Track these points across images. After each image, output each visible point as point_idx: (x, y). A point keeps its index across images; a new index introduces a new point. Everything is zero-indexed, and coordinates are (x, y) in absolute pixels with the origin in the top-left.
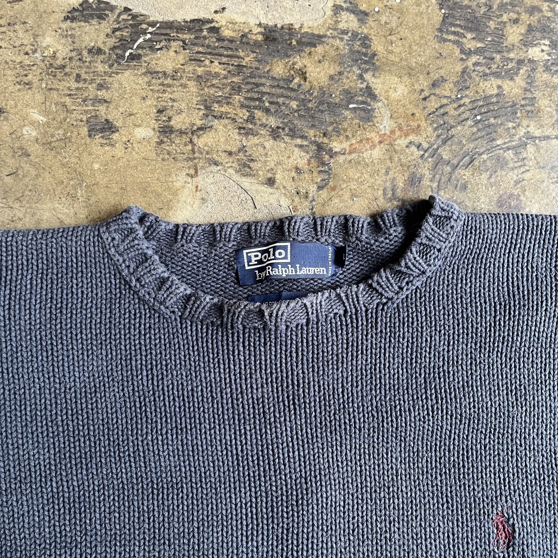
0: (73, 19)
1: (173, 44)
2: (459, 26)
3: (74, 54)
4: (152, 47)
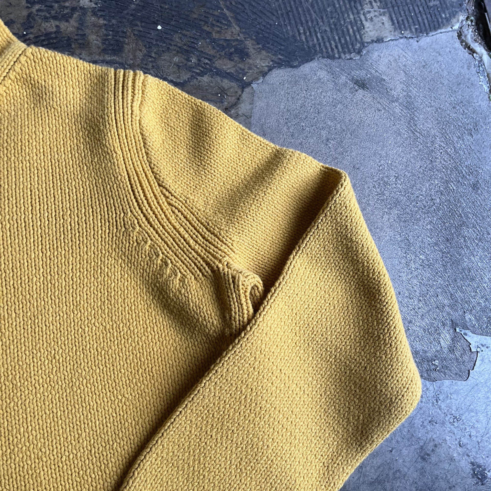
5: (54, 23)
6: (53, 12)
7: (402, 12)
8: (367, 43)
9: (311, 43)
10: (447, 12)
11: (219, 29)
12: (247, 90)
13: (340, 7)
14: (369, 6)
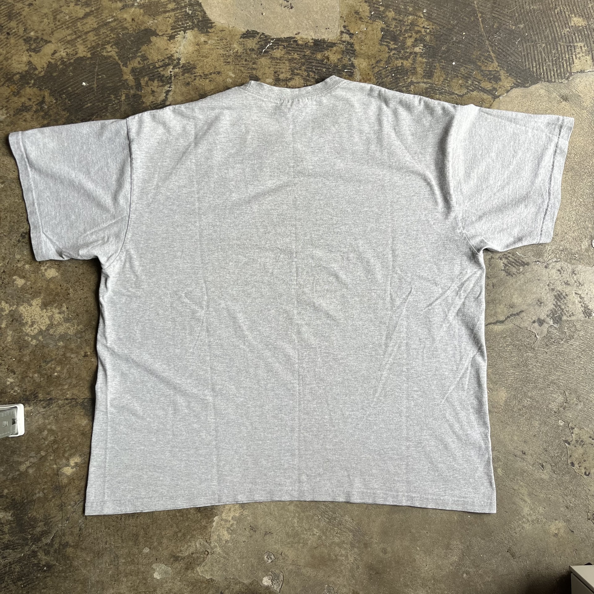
0: (244, 38)
1: (280, 47)
2: (388, 39)
3: (244, 51)
4: (272, 48)
5: (401, 61)
6: (401, 55)
8: (574, 73)
9: (538, 73)
11: (486, 64)
12: (497, 100)
13: (561, 50)
14: (580, 49)
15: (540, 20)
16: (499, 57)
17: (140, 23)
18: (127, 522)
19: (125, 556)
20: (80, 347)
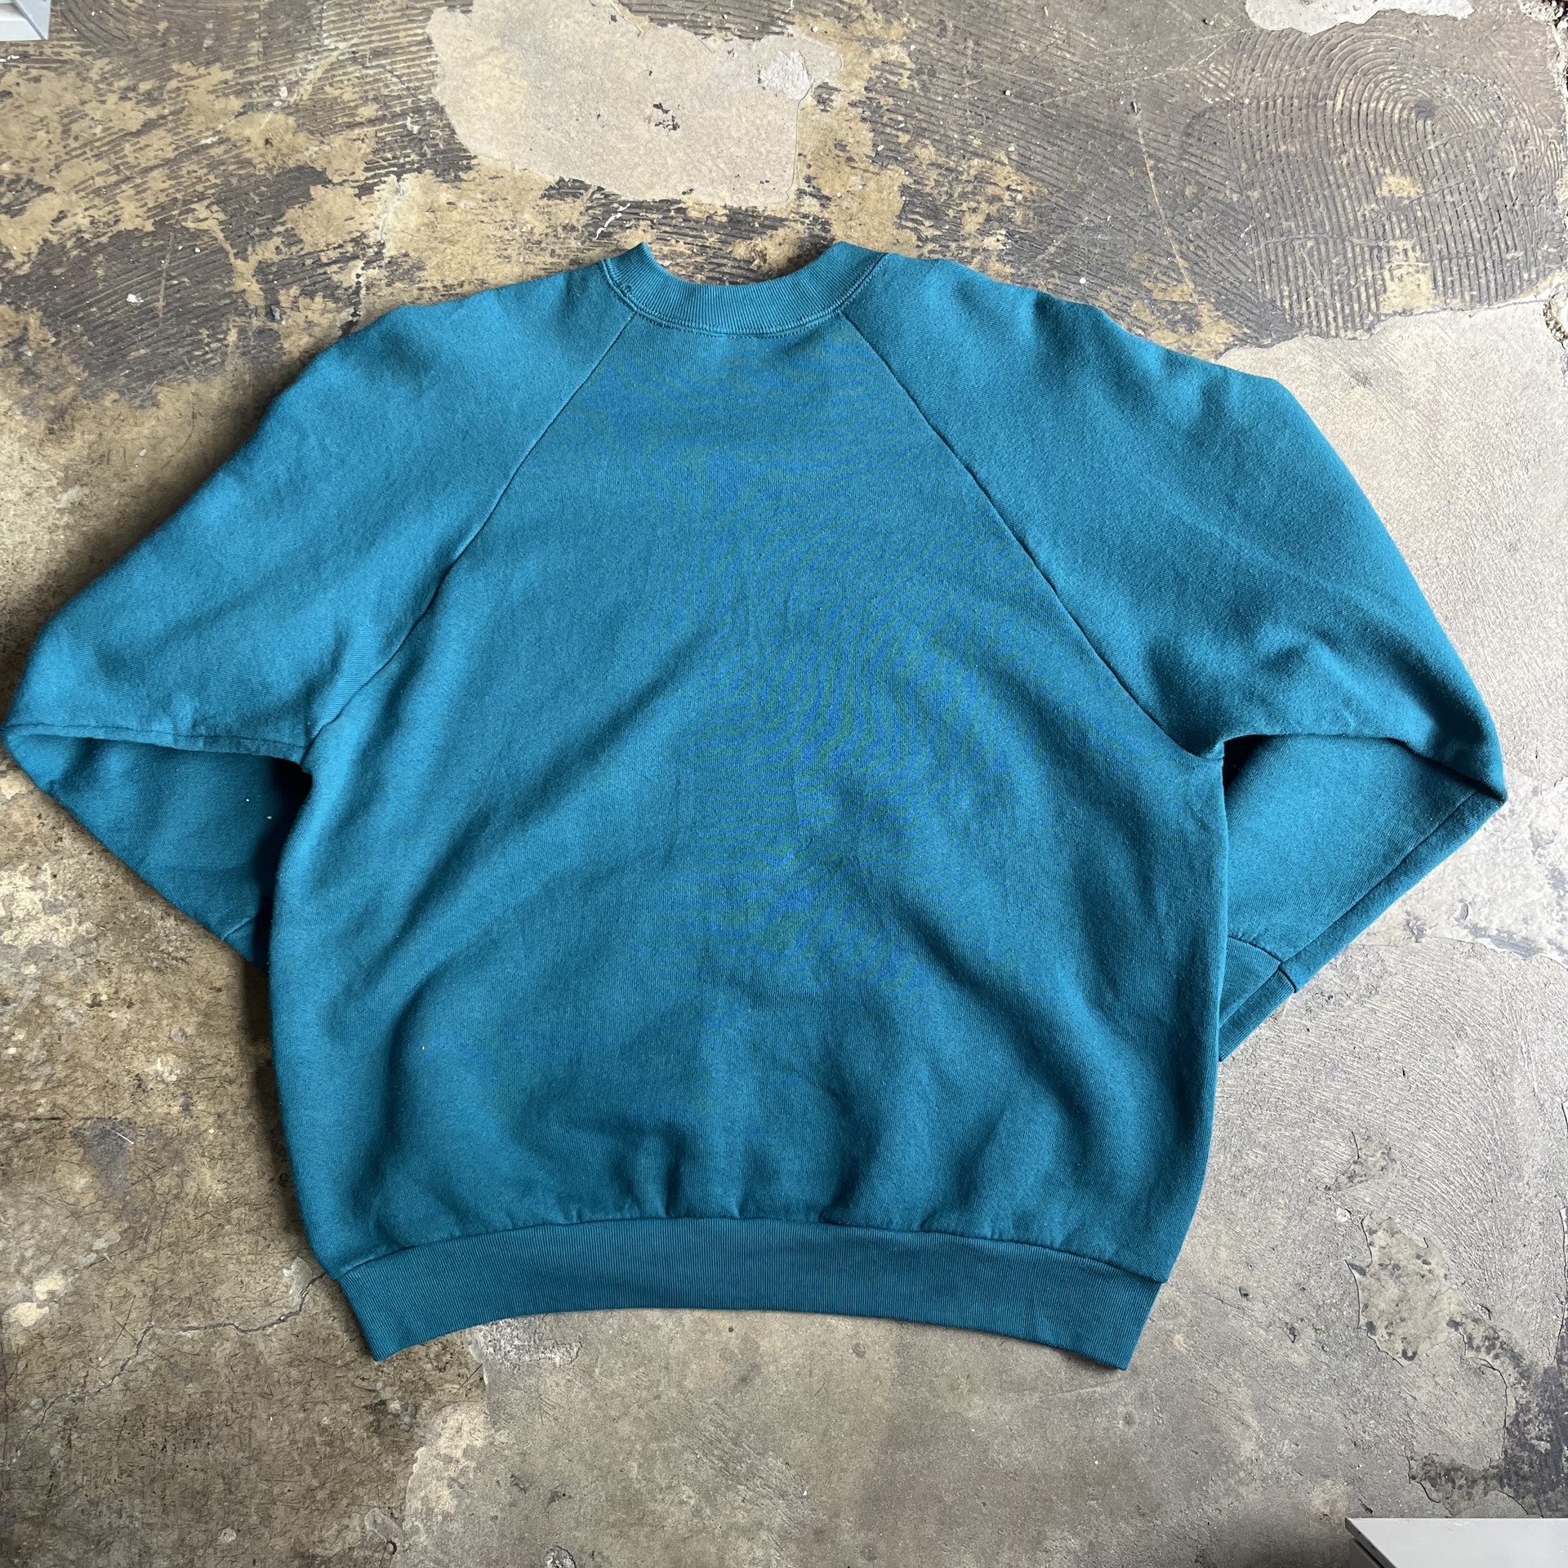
0: (550, 197)
1: (641, 222)
2: (918, 213)
3: (549, 230)
4: (621, 227)
6: (948, 254)
7: (1455, 268)
8: (1386, 315)
9: (1296, 312)
10: (1534, 269)
11: (1164, 286)
13: (1354, 258)
14: (1402, 256)
15: (1303, 179)
16: (1197, 269)
17: (285, 151)
18: (180, 1458)
19: (169, 1552)
20: (80, 981)
